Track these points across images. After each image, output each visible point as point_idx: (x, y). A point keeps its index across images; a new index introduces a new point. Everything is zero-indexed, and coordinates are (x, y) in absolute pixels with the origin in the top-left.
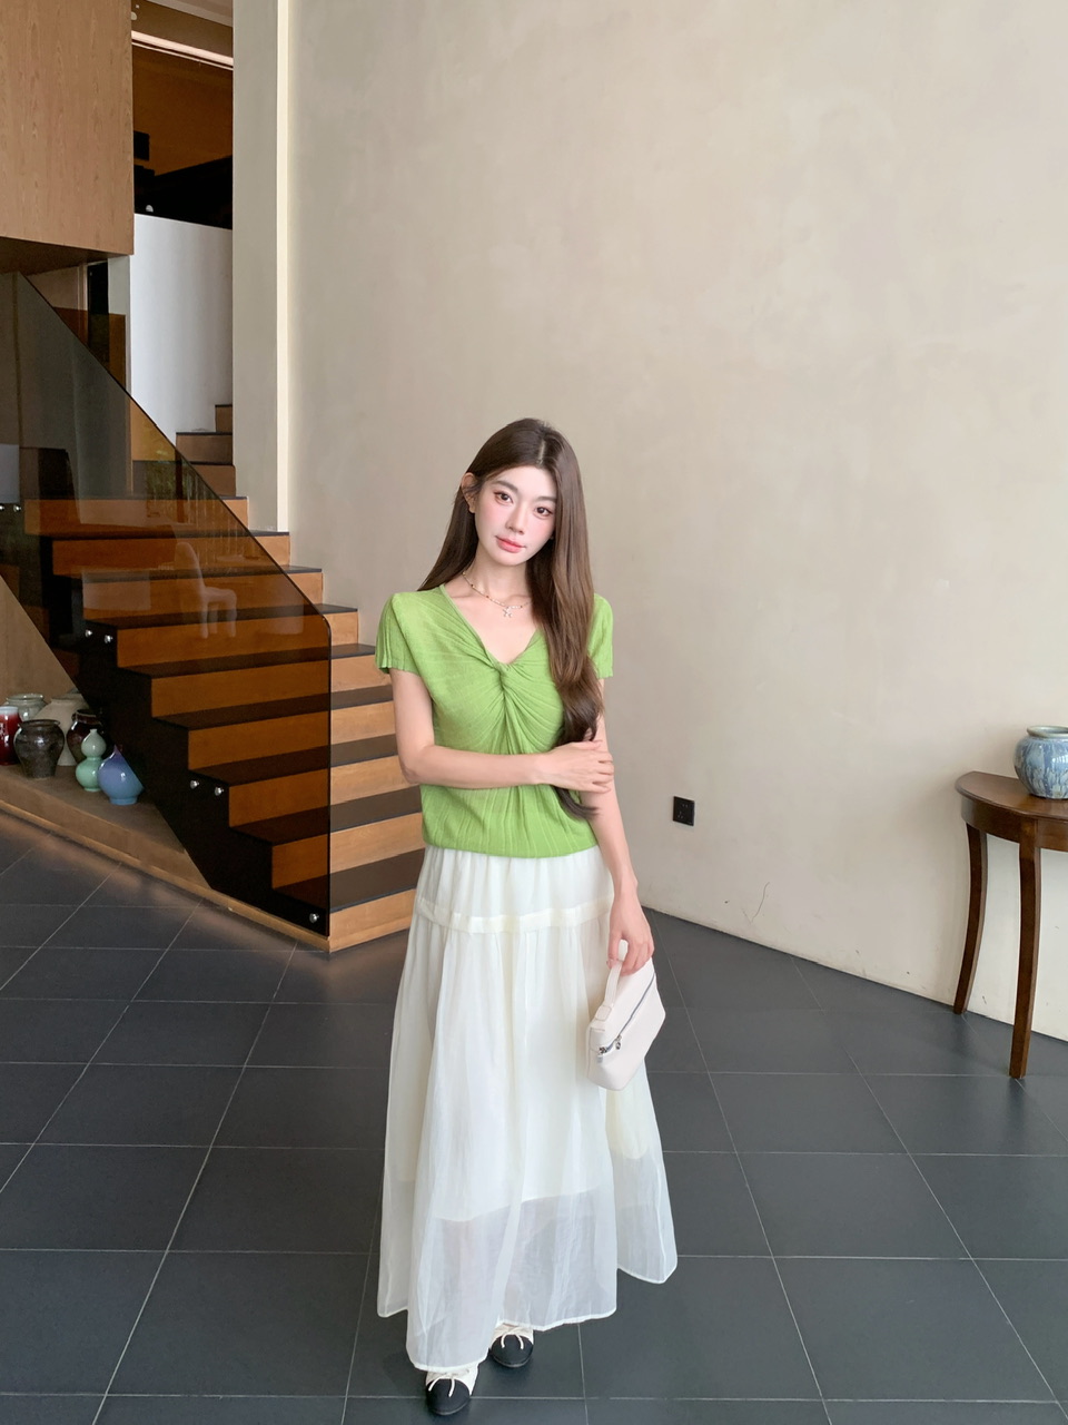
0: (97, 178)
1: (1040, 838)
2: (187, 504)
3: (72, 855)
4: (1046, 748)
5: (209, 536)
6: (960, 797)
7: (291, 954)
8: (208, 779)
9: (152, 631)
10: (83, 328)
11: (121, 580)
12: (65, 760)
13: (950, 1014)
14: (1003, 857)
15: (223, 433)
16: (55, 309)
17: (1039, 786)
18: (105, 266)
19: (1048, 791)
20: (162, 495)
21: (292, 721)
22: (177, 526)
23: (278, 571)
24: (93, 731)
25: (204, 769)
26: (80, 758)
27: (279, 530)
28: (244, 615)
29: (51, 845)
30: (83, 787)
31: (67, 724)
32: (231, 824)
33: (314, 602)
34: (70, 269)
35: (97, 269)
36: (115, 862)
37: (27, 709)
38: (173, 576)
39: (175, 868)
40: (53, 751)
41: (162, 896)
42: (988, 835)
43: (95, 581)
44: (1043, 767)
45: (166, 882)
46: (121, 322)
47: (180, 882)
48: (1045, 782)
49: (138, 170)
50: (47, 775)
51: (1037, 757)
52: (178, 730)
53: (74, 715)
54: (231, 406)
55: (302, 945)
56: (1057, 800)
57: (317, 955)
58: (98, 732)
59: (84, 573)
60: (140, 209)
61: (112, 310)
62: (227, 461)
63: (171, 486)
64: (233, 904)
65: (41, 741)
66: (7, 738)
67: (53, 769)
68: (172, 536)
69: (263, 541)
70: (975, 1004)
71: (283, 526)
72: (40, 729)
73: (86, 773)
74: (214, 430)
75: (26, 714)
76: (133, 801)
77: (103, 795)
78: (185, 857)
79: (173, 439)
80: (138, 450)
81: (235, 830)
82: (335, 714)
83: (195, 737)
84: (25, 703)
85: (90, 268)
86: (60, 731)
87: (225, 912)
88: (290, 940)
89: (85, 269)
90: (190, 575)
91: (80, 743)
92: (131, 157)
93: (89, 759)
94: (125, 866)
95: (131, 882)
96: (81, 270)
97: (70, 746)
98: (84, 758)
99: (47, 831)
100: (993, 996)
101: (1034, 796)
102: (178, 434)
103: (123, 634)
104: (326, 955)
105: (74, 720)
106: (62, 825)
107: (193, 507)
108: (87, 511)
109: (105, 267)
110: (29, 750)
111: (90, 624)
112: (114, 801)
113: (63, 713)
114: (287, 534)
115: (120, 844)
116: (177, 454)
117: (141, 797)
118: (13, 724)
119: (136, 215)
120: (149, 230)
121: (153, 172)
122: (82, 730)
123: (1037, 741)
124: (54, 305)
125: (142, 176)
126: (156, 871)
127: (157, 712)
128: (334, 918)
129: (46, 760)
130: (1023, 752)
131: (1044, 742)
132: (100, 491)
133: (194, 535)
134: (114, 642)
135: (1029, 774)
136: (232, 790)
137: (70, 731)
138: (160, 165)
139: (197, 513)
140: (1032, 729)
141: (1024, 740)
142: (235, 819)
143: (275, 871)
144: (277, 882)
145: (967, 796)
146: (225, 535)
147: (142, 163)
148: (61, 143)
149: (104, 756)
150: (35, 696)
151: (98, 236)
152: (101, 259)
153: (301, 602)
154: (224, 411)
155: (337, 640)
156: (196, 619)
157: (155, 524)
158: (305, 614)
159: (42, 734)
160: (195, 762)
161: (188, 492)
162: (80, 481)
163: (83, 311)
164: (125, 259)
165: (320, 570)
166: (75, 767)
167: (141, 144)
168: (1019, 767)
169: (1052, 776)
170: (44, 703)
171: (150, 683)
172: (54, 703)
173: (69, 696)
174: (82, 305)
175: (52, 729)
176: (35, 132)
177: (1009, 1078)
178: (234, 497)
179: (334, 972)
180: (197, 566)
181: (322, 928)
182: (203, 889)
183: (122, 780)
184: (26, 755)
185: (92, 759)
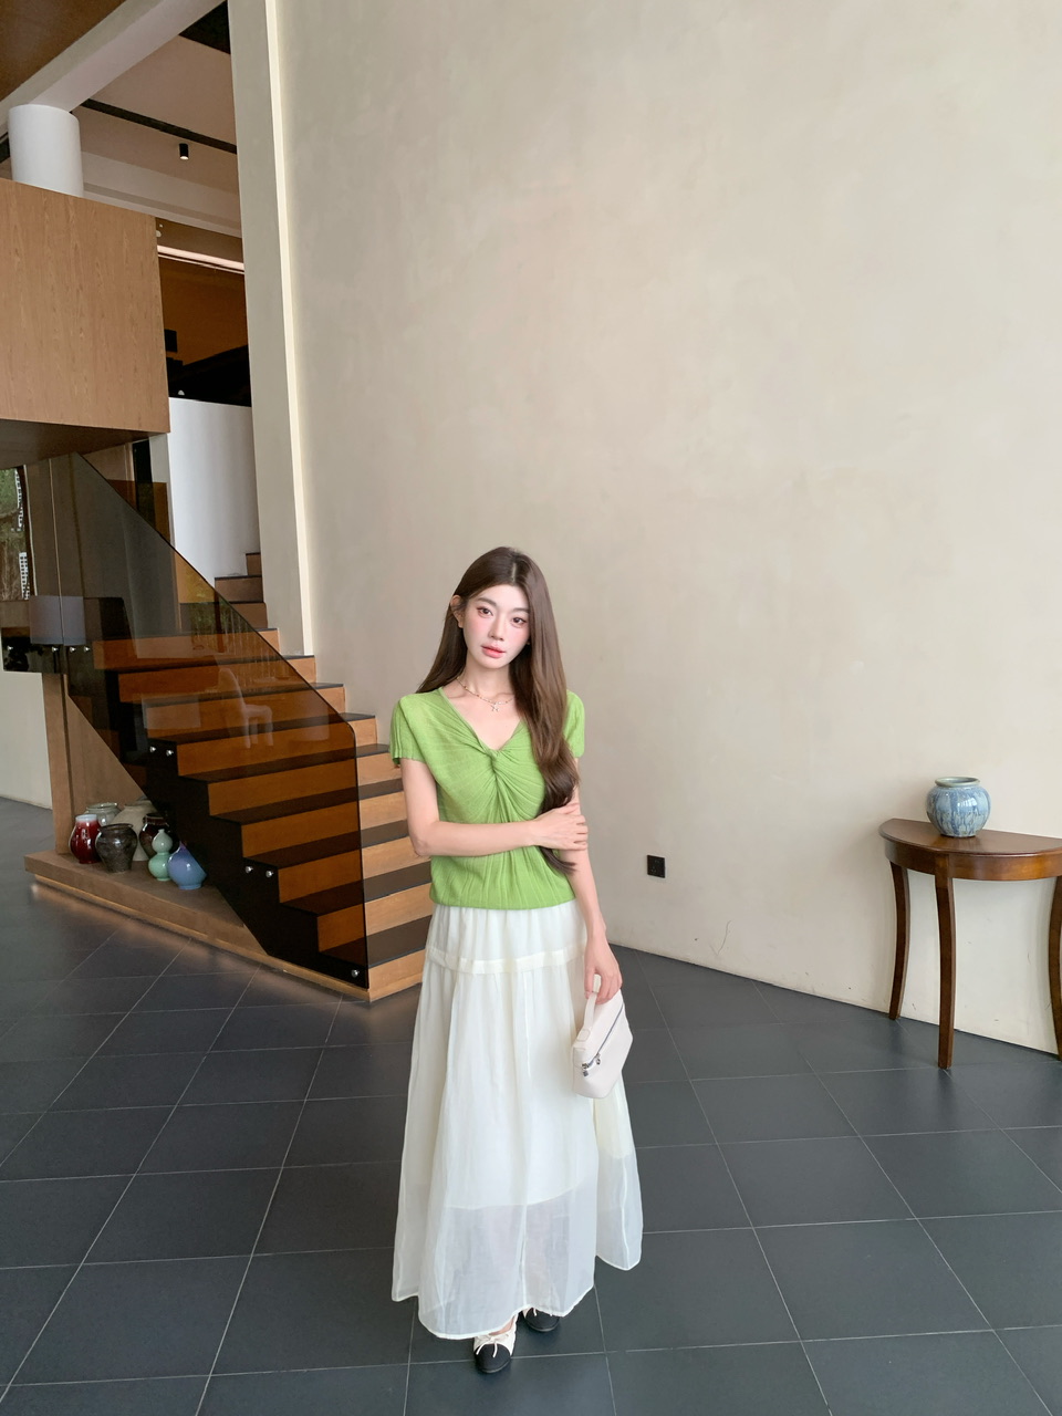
0: (135, 370)
1: (951, 870)
2: (226, 637)
3: (150, 934)
4: (952, 796)
5: (245, 662)
6: (883, 839)
7: (338, 1005)
8: (261, 864)
9: (206, 744)
10: (131, 493)
11: (175, 704)
12: (139, 856)
13: (887, 1020)
14: (922, 887)
15: (255, 576)
16: (109, 481)
17: (948, 827)
18: (147, 443)
19: (956, 832)
20: (204, 630)
21: (325, 812)
22: (218, 656)
23: (309, 688)
24: (161, 831)
25: (258, 856)
26: (151, 854)
27: (306, 654)
28: (279, 727)
29: (131, 928)
30: (155, 878)
31: (139, 826)
32: (282, 901)
33: (339, 712)
34: (118, 448)
35: (140, 446)
36: (186, 937)
37: (104, 815)
38: (218, 697)
39: (237, 940)
40: (129, 850)
41: (227, 963)
42: (909, 871)
43: (152, 706)
44: (950, 811)
45: (230, 953)
46: (163, 489)
47: (242, 951)
48: (953, 824)
49: (169, 361)
50: (125, 870)
51: (945, 803)
52: (231, 826)
53: (144, 819)
54: (259, 554)
55: (346, 997)
56: (964, 838)
57: (358, 1005)
58: (166, 832)
59: (143, 699)
60: (173, 394)
61: (156, 478)
62: (257, 598)
63: (211, 621)
64: (287, 967)
65: (118, 842)
66: (89, 841)
67: (130, 865)
68: (214, 663)
69: (293, 663)
70: (908, 1009)
71: (308, 651)
72: (116, 832)
73: (158, 866)
74: (246, 574)
75: (104, 820)
76: (197, 887)
77: (172, 883)
78: (245, 930)
79: (212, 583)
80: (184, 594)
81: (285, 906)
82: (363, 804)
83: (246, 830)
84: (102, 811)
85: (134, 446)
86: (134, 833)
87: (281, 974)
88: (336, 994)
89: (130, 445)
90: (231, 695)
91: (151, 842)
92: (163, 351)
93: (159, 854)
94: (195, 941)
95: (201, 953)
96: (127, 448)
97: (142, 845)
98: (156, 853)
99: (128, 916)
100: (921, 1003)
101: (944, 836)
102: (216, 579)
103: (180, 748)
104: (367, 1005)
105: (144, 823)
106: (140, 910)
107: (230, 638)
108: (143, 647)
109: (147, 445)
110: (108, 850)
111: (154, 742)
112: (181, 888)
113: (135, 818)
114: (313, 656)
115: (190, 924)
116: (216, 595)
117: (205, 883)
118: (94, 829)
119: (170, 399)
120: (181, 410)
121: (181, 362)
122: (152, 831)
123: (944, 790)
124: (108, 478)
125: (174, 368)
126: (221, 943)
127: (213, 812)
128: (373, 973)
129: (123, 856)
130: (933, 800)
131: (950, 790)
132: (152, 631)
133: (234, 662)
134: (174, 755)
135: (939, 817)
136: (280, 872)
137: (142, 832)
138: (186, 357)
139: (235, 644)
140: (939, 781)
141: (932, 790)
142: (285, 895)
143: (320, 937)
144: (323, 946)
145: (891, 840)
146: (259, 661)
147: (172, 355)
149: (171, 851)
150: (110, 804)
151: (140, 419)
152: (143, 438)
153: (326, 713)
154: (254, 558)
155: (361, 741)
156: (239, 732)
157: (200, 654)
158: (330, 723)
159: (119, 836)
160: (249, 850)
161: (225, 626)
162: (135, 623)
163: (131, 482)
164: (161, 438)
165: (342, 685)
166: (147, 862)
167: (171, 340)
168: (930, 812)
169: (958, 818)
170: (118, 810)
171: (206, 787)
172: (127, 809)
173: (140, 802)
174: (130, 477)
175: (127, 831)
177: (938, 1069)
178: (266, 629)
179: (374, 1017)
180: (238, 689)
181: (363, 982)
182: (262, 956)
183: (188, 870)
184: (106, 854)
185: (162, 854)
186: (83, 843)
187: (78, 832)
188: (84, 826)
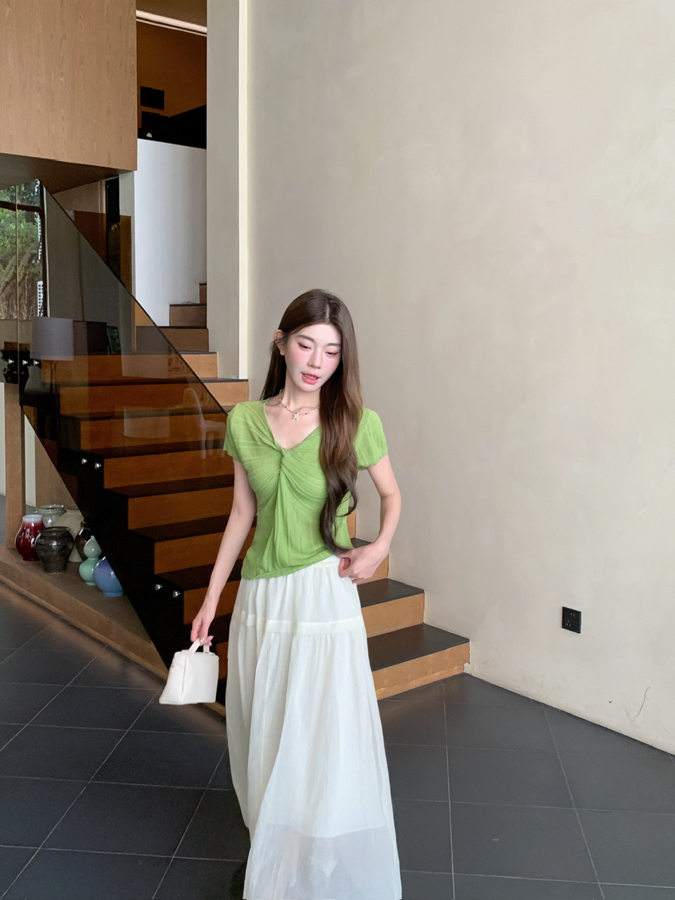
0: (109, 112)
8: (169, 583)
12: (75, 557)
15: (203, 305)
18: (118, 179)
24: (93, 537)
25: (169, 573)
26: (84, 558)
27: (239, 378)
29: (58, 628)
30: (85, 581)
31: (76, 529)
34: (93, 184)
35: (112, 182)
36: (101, 644)
37: (50, 516)
39: (145, 655)
40: (64, 553)
41: (135, 677)
45: (139, 665)
46: (128, 221)
47: (149, 666)
50: (59, 571)
52: (146, 542)
53: (82, 523)
54: (206, 284)
58: (95, 537)
60: (142, 135)
62: (202, 324)
65: (55, 544)
66: (33, 539)
67: (65, 565)
71: (242, 375)
72: (54, 534)
73: (87, 570)
74: (198, 302)
75: (50, 521)
76: (118, 595)
77: (97, 589)
78: (151, 646)
83: (160, 547)
84: (50, 512)
85: (107, 182)
86: (70, 536)
89: (104, 182)
91: (83, 545)
93: (89, 559)
94: (109, 648)
95: (114, 663)
96: (102, 185)
97: (78, 548)
98: (86, 557)
99: (56, 616)
102: (170, 306)
103: (108, 462)
105: (81, 527)
106: (65, 611)
109: (117, 181)
110: (45, 551)
111: (86, 454)
112: (105, 594)
113: (73, 522)
114: (247, 380)
117: (124, 594)
118: (40, 527)
119: (140, 141)
120: (148, 150)
122: (86, 536)
127: (132, 525)
129: (60, 557)
136: (186, 593)
137: (78, 536)
148: (82, 88)
149: (101, 557)
150: (58, 506)
151: (109, 156)
152: (114, 176)
154: (203, 288)
159: (56, 539)
160: (159, 567)
163: (102, 214)
164: (131, 173)
166: (80, 563)
170: (64, 511)
171: (127, 501)
172: (69, 512)
174: (102, 210)
175: (64, 535)
176: (62, 79)
178: (207, 352)
183: (109, 578)
184: (42, 554)
185: (92, 559)
186: (27, 542)
187: (24, 531)
188: (29, 526)
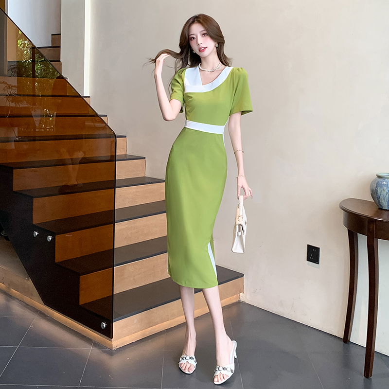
7: (90, 351)
25: (42, 223)
32: (56, 261)
39: (24, 291)
47: (27, 299)
55: (96, 345)
57: (105, 352)
64: (57, 315)
81: (58, 265)
88: (88, 340)
104: (111, 352)
128: (117, 326)
142: (59, 258)
143: (82, 293)
144: (83, 300)
179: (115, 363)
181: (108, 333)
182: (40, 305)
